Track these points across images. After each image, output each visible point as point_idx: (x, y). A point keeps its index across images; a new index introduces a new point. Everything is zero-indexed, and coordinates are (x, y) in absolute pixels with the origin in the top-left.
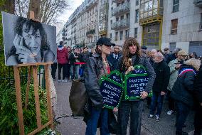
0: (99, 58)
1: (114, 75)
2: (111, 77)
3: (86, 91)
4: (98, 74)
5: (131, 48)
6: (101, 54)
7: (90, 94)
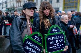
0: (24, 19)
1: (36, 35)
2: (33, 37)
3: (11, 46)
4: (22, 32)
5: (45, 11)
6: (25, 16)
7: (14, 48)
